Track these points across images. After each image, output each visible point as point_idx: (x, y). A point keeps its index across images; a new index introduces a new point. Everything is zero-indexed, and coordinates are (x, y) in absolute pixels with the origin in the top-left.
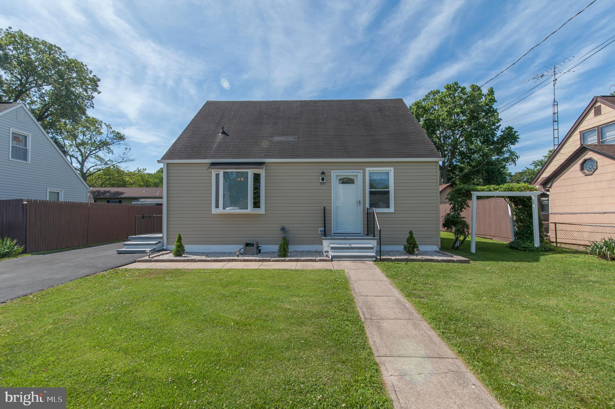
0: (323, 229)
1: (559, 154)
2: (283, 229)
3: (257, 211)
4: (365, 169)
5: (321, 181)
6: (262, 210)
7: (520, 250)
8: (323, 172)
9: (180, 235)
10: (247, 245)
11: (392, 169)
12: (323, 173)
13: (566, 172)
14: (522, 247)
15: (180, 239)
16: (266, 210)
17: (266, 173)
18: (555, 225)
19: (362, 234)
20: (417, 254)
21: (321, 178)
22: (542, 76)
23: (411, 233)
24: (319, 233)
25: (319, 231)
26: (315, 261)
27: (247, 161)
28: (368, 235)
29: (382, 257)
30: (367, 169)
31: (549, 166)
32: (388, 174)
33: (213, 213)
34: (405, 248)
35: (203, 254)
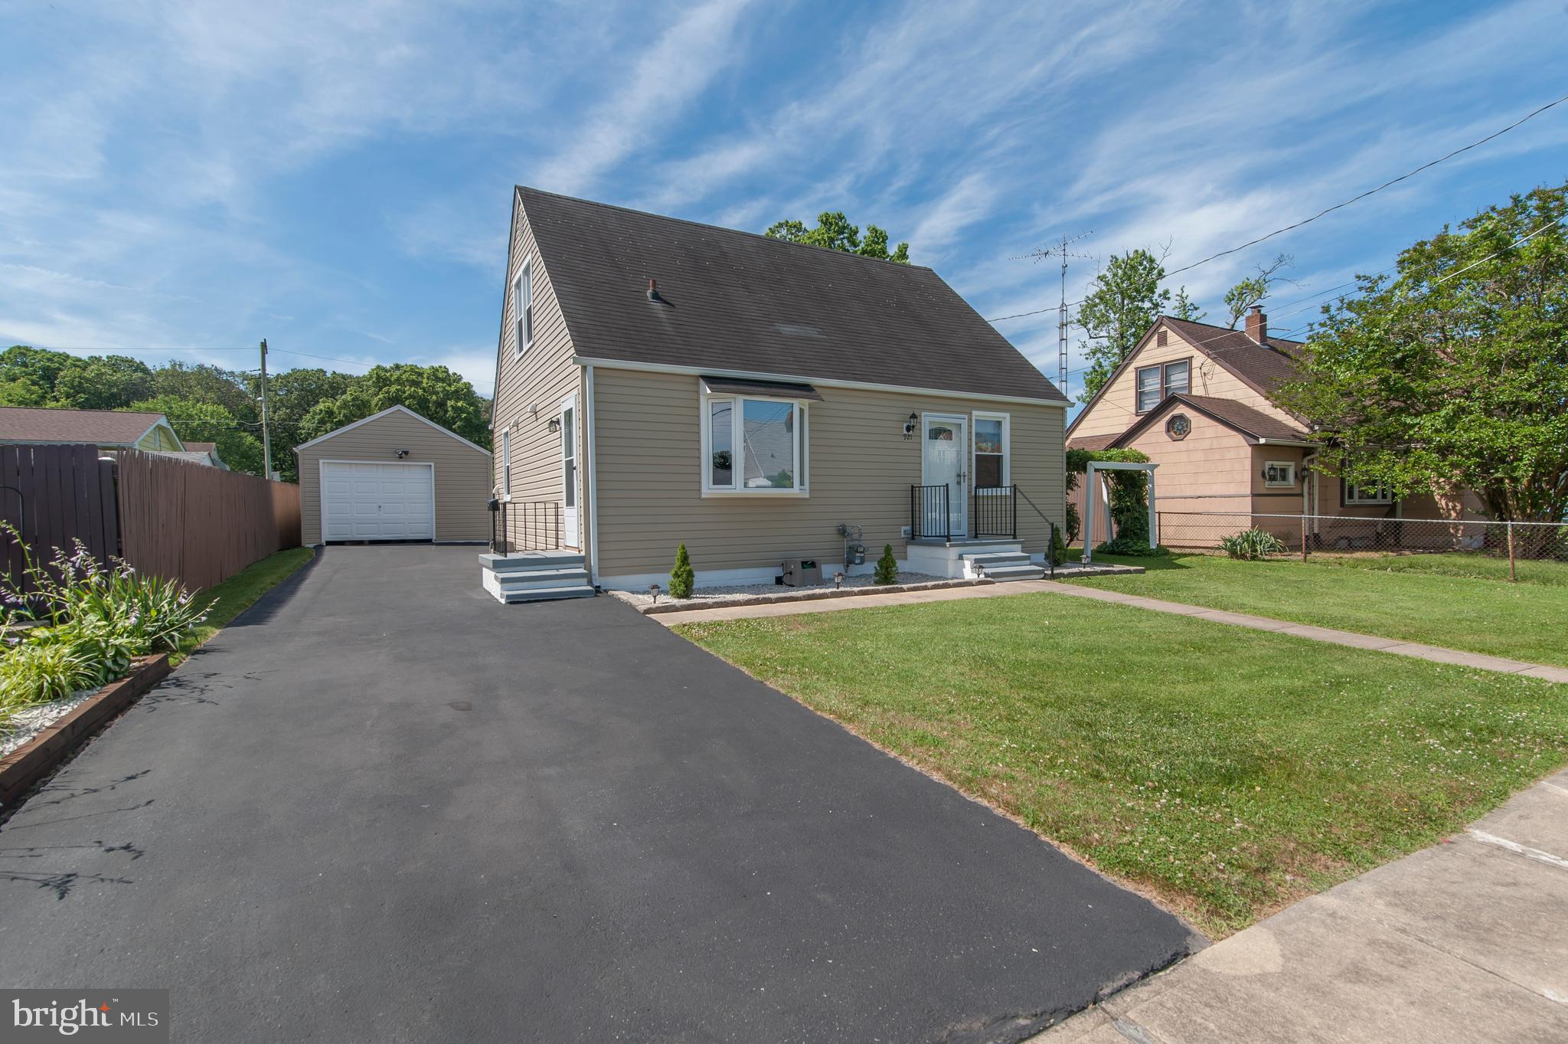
0: (908, 528)
1: (1102, 400)
2: (843, 532)
4: (971, 413)
5: (905, 432)
6: (805, 491)
7: (1133, 555)
8: (914, 414)
9: (683, 548)
10: (804, 565)
11: (1007, 415)
12: (914, 416)
13: (1143, 434)
14: (1134, 551)
15: (685, 559)
16: (810, 491)
18: (1159, 515)
19: (966, 537)
20: (1085, 564)
21: (905, 425)
22: (1046, 254)
23: (1057, 530)
24: (903, 536)
25: (902, 533)
26: (925, 588)
27: (779, 378)
28: (976, 537)
29: (1055, 572)
30: (975, 413)
31: (1086, 419)
32: (999, 423)
33: (703, 496)
34: (1047, 557)
35: (741, 589)
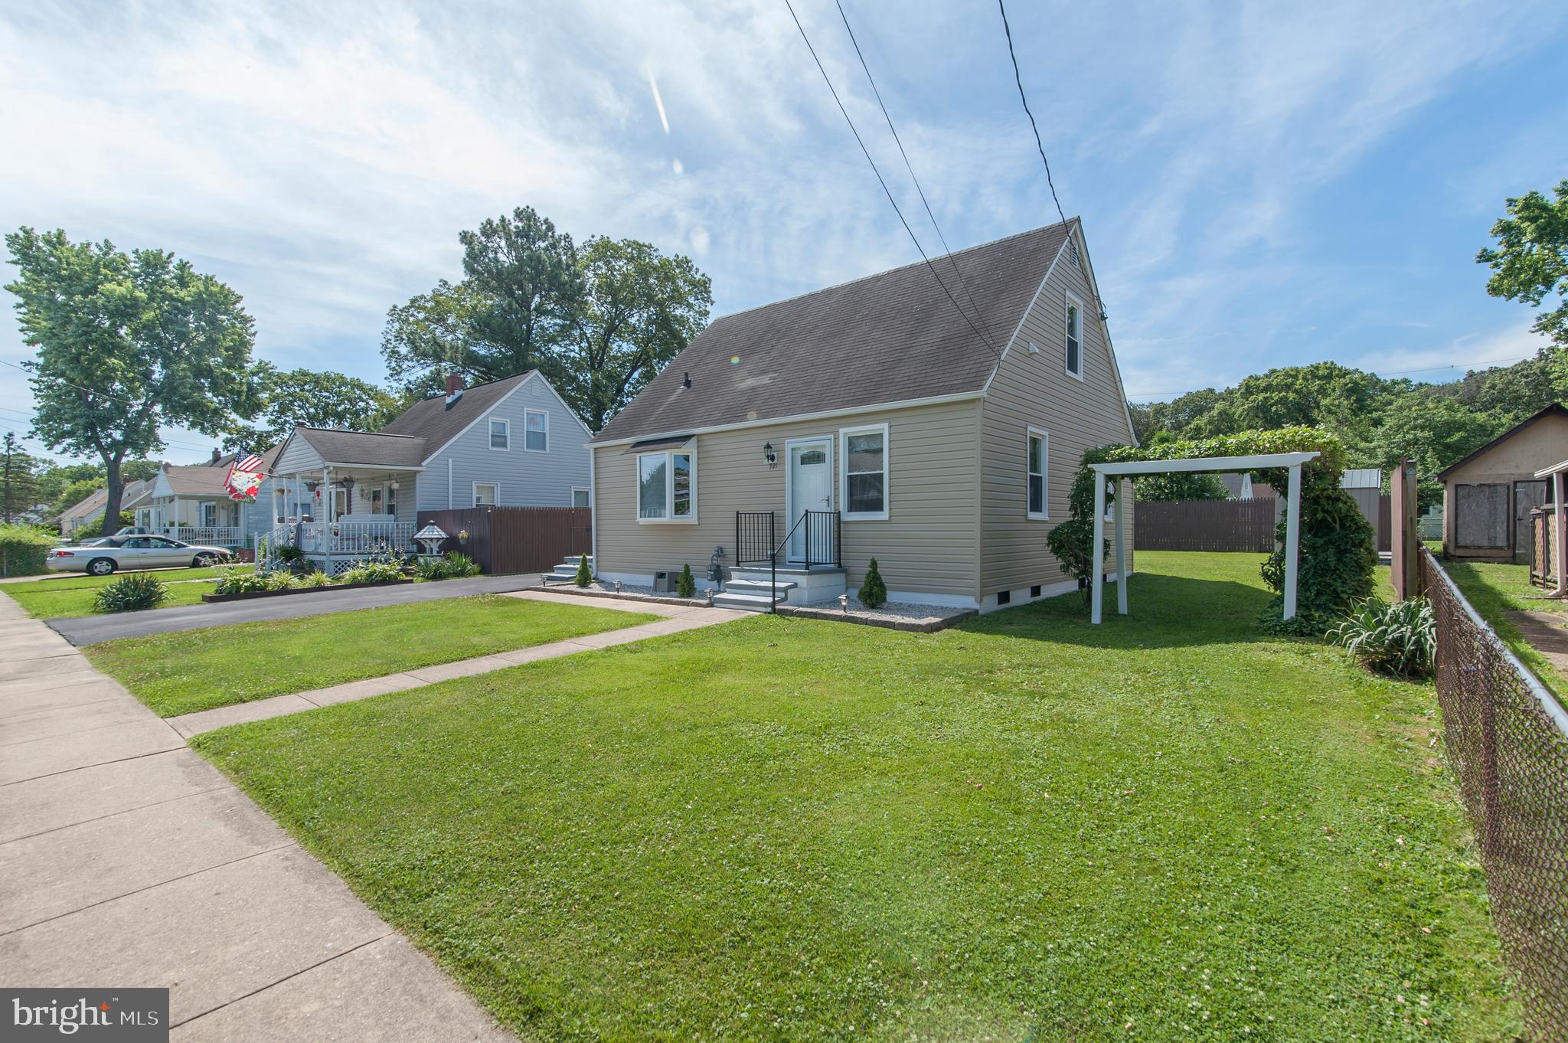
3: (681, 520)
4: (838, 431)
5: (769, 462)
6: (691, 518)
8: (768, 444)
10: (661, 575)
11: (887, 425)
12: (768, 447)
16: (699, 518)
17: (698, 452)
19: (832, 565)
23: (874, 564)
27: (672, 434)
30: (842, 431)
33: (639, 524)
34: (861, 595)
